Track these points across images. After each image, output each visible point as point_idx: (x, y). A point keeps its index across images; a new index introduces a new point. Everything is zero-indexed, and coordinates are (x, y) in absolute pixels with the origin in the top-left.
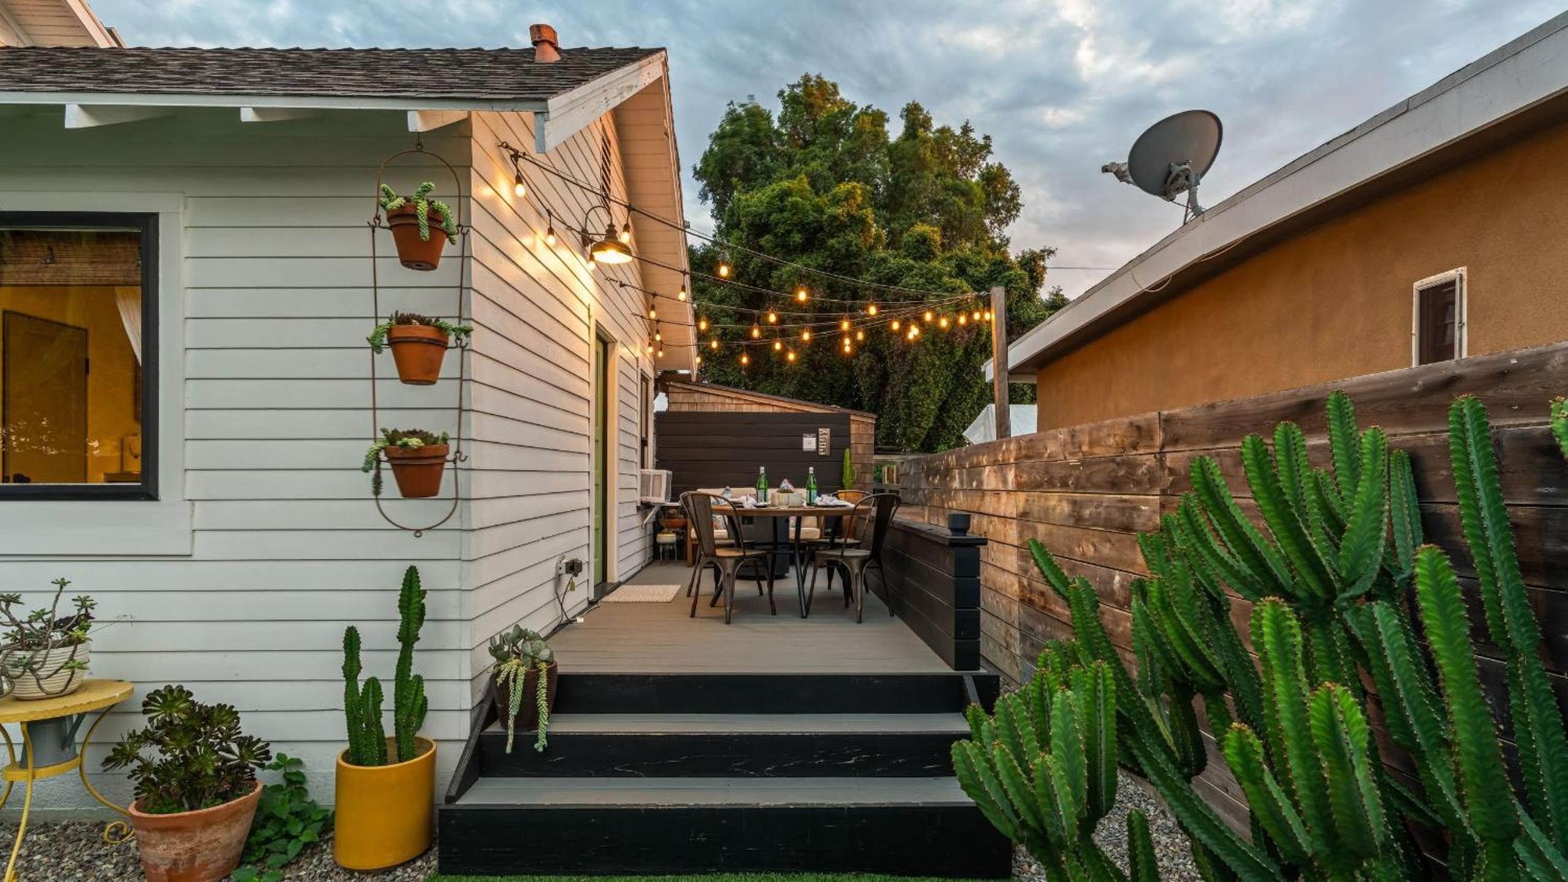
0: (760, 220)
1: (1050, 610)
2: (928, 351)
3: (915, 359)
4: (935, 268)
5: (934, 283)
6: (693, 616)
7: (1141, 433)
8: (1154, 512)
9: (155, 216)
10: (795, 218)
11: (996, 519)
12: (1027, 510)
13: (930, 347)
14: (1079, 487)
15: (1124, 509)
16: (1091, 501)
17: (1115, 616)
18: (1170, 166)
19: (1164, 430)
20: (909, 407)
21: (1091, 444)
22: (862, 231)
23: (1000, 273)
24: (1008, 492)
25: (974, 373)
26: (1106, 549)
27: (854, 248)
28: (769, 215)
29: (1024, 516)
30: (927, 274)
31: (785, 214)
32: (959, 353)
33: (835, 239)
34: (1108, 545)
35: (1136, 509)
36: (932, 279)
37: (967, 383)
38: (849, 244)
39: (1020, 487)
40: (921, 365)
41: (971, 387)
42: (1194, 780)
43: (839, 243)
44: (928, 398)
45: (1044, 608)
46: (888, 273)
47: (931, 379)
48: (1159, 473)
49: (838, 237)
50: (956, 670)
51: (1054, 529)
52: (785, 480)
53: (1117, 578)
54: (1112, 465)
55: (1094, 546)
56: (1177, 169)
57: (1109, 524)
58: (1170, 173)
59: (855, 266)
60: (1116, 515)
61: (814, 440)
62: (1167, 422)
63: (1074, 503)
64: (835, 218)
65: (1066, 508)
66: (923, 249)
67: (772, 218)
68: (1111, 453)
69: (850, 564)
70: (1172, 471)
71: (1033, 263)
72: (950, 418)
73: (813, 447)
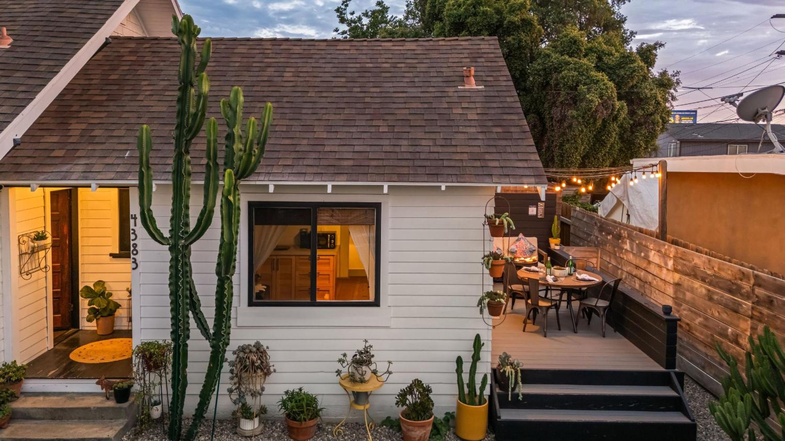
0: (459, 20)
1: (692, 333)
2: (579, 122)
3: (570, 126)
4: (585, 64)
5: (584, 75)
6: (524, 331)
7: (744, 276)
8: (748, 309)
9: (380, 203)
10: (485, 21)
11: (659, 279)
12: (680, 283)
13: (580, 119)
14: (710, 284)
15: (735, 303)
16: (718, 293)
17: (728, 345)
18: (757, 110)
19: (755, 279)
20: (562, 156)
21: (719, 269)
22: (529, 31)
23: (627, 64)
24: (668, 270)
25: (608, 135)
26: (724, 316)
27: (524, 43)
28: (466, 18)
29: (677, 285)
30: (579, 68)
31: (478, 18)
32: (599, 123)
33: (512, 37)
34: (726, 315)
35: (741, 305)
36: (582, 72)
37: (603, 141)
38: (520, 41)
39: (676, 270)
40: (574, 131)
41: (605, 143)
42: (766, 419)
43: (514, 39)
44: (576, 152)
45: (689, 331)
46: (551, 65)
47: (579, 141)
48: (751, 295)
49: (513, 35)
50: (666, 368)
51: (696, 297)
52: (521, 234)
53: (730, 330)
54: (729, 283)
55: (718, 312)
56: (761, 112)
57: (726, 306)
58: (757, 113)
59: (524, 55)
60: (731, 304)
61: (535, 209)
62: (756, 277)
63: (709, 290)
64: (513, 23)
65: (704, 291)
66: (574, 47)
67: (468, 20)
68: (729, 277)
69: (599, 310)
70: (757, 297)
71: (648, 53)
72: (589, 162)
73: (534, 213)
